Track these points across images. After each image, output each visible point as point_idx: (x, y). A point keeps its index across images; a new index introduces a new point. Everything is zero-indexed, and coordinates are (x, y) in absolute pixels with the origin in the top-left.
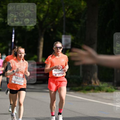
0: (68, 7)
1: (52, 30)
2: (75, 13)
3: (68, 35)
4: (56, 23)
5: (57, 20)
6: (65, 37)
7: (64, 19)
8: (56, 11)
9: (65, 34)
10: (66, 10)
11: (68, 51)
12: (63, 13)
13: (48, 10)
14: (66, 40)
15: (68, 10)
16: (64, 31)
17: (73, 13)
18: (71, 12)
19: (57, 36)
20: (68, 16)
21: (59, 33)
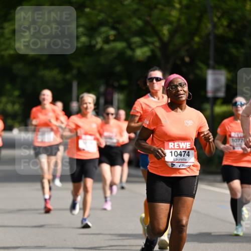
0: (219, 14)
1: (187, 59)
2: (234, 26)
3: (219, 69)
4: (195, 46)
5: (197, 39)
6: (214, 74)
7: (211, 38)
8: (194, 23)
9: (214, 68)
10: (215, 19)
11: (219, 102)
12: (209, 26)
13: (179, 20)
14: (216, 81)
15: (219, 19)
16: (211, 62)
17: (229, 26)
18: (225, 23)
19: (198, 72)
20: (220, 31)
21: (201, 65)
